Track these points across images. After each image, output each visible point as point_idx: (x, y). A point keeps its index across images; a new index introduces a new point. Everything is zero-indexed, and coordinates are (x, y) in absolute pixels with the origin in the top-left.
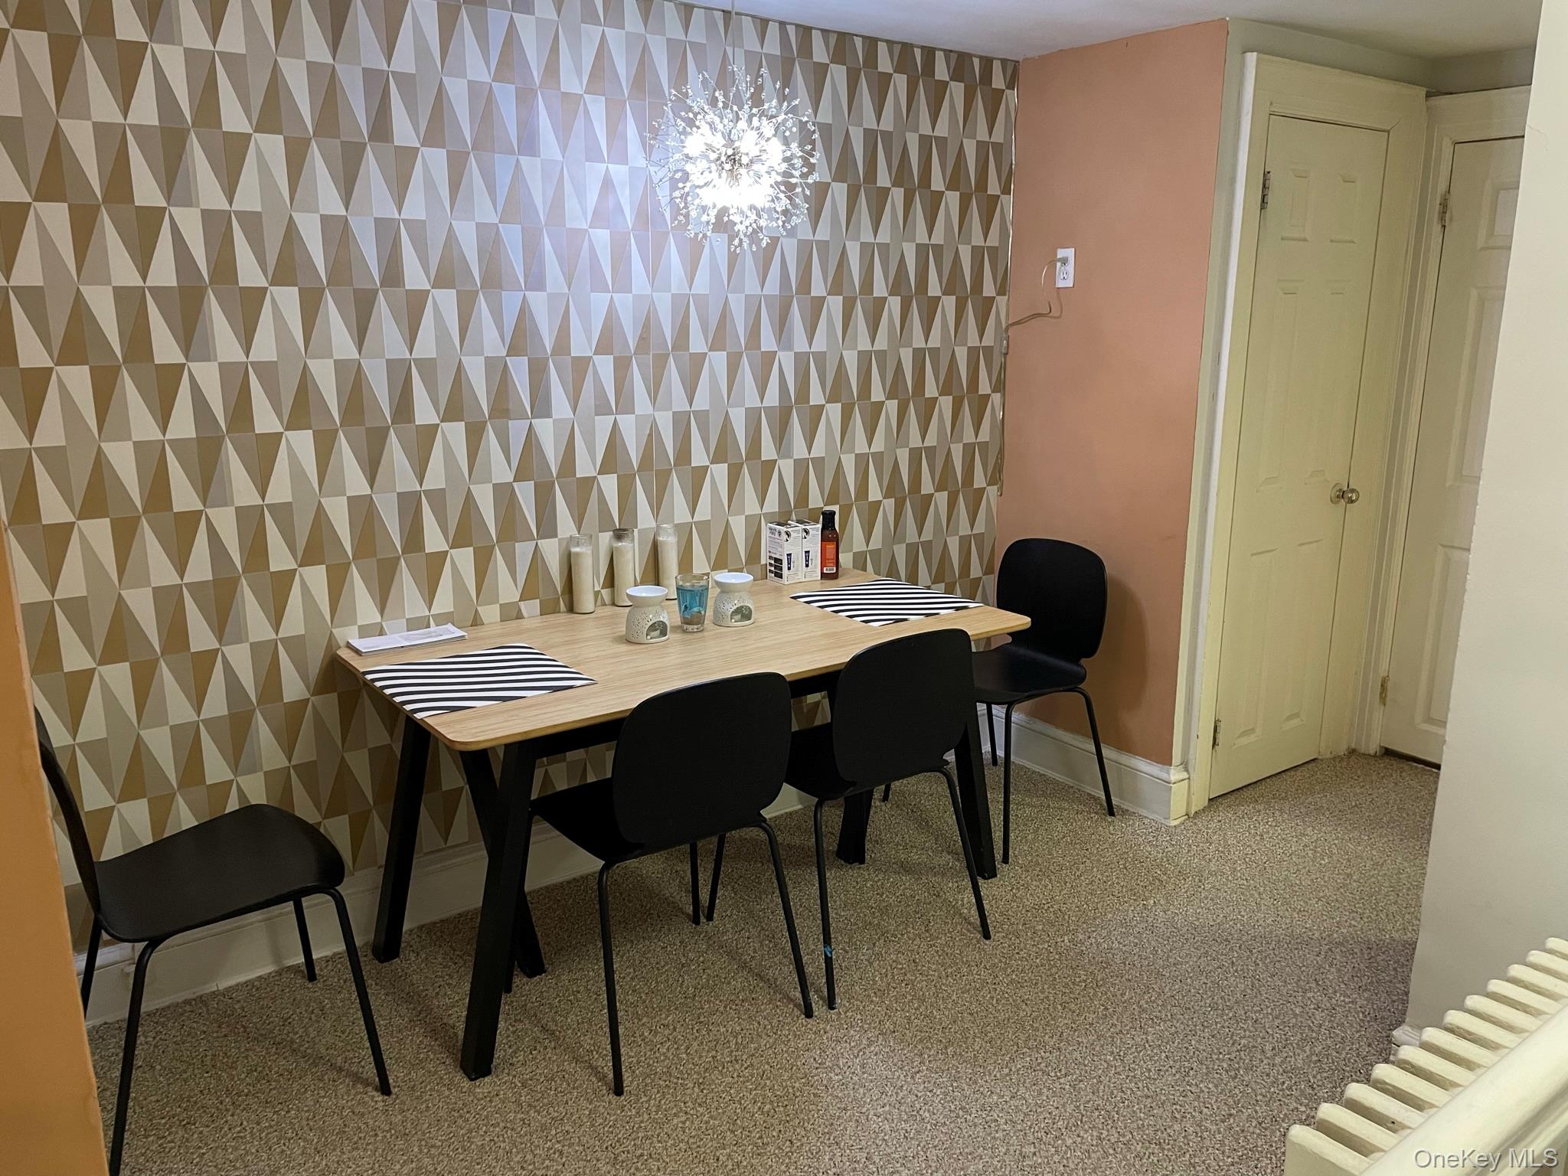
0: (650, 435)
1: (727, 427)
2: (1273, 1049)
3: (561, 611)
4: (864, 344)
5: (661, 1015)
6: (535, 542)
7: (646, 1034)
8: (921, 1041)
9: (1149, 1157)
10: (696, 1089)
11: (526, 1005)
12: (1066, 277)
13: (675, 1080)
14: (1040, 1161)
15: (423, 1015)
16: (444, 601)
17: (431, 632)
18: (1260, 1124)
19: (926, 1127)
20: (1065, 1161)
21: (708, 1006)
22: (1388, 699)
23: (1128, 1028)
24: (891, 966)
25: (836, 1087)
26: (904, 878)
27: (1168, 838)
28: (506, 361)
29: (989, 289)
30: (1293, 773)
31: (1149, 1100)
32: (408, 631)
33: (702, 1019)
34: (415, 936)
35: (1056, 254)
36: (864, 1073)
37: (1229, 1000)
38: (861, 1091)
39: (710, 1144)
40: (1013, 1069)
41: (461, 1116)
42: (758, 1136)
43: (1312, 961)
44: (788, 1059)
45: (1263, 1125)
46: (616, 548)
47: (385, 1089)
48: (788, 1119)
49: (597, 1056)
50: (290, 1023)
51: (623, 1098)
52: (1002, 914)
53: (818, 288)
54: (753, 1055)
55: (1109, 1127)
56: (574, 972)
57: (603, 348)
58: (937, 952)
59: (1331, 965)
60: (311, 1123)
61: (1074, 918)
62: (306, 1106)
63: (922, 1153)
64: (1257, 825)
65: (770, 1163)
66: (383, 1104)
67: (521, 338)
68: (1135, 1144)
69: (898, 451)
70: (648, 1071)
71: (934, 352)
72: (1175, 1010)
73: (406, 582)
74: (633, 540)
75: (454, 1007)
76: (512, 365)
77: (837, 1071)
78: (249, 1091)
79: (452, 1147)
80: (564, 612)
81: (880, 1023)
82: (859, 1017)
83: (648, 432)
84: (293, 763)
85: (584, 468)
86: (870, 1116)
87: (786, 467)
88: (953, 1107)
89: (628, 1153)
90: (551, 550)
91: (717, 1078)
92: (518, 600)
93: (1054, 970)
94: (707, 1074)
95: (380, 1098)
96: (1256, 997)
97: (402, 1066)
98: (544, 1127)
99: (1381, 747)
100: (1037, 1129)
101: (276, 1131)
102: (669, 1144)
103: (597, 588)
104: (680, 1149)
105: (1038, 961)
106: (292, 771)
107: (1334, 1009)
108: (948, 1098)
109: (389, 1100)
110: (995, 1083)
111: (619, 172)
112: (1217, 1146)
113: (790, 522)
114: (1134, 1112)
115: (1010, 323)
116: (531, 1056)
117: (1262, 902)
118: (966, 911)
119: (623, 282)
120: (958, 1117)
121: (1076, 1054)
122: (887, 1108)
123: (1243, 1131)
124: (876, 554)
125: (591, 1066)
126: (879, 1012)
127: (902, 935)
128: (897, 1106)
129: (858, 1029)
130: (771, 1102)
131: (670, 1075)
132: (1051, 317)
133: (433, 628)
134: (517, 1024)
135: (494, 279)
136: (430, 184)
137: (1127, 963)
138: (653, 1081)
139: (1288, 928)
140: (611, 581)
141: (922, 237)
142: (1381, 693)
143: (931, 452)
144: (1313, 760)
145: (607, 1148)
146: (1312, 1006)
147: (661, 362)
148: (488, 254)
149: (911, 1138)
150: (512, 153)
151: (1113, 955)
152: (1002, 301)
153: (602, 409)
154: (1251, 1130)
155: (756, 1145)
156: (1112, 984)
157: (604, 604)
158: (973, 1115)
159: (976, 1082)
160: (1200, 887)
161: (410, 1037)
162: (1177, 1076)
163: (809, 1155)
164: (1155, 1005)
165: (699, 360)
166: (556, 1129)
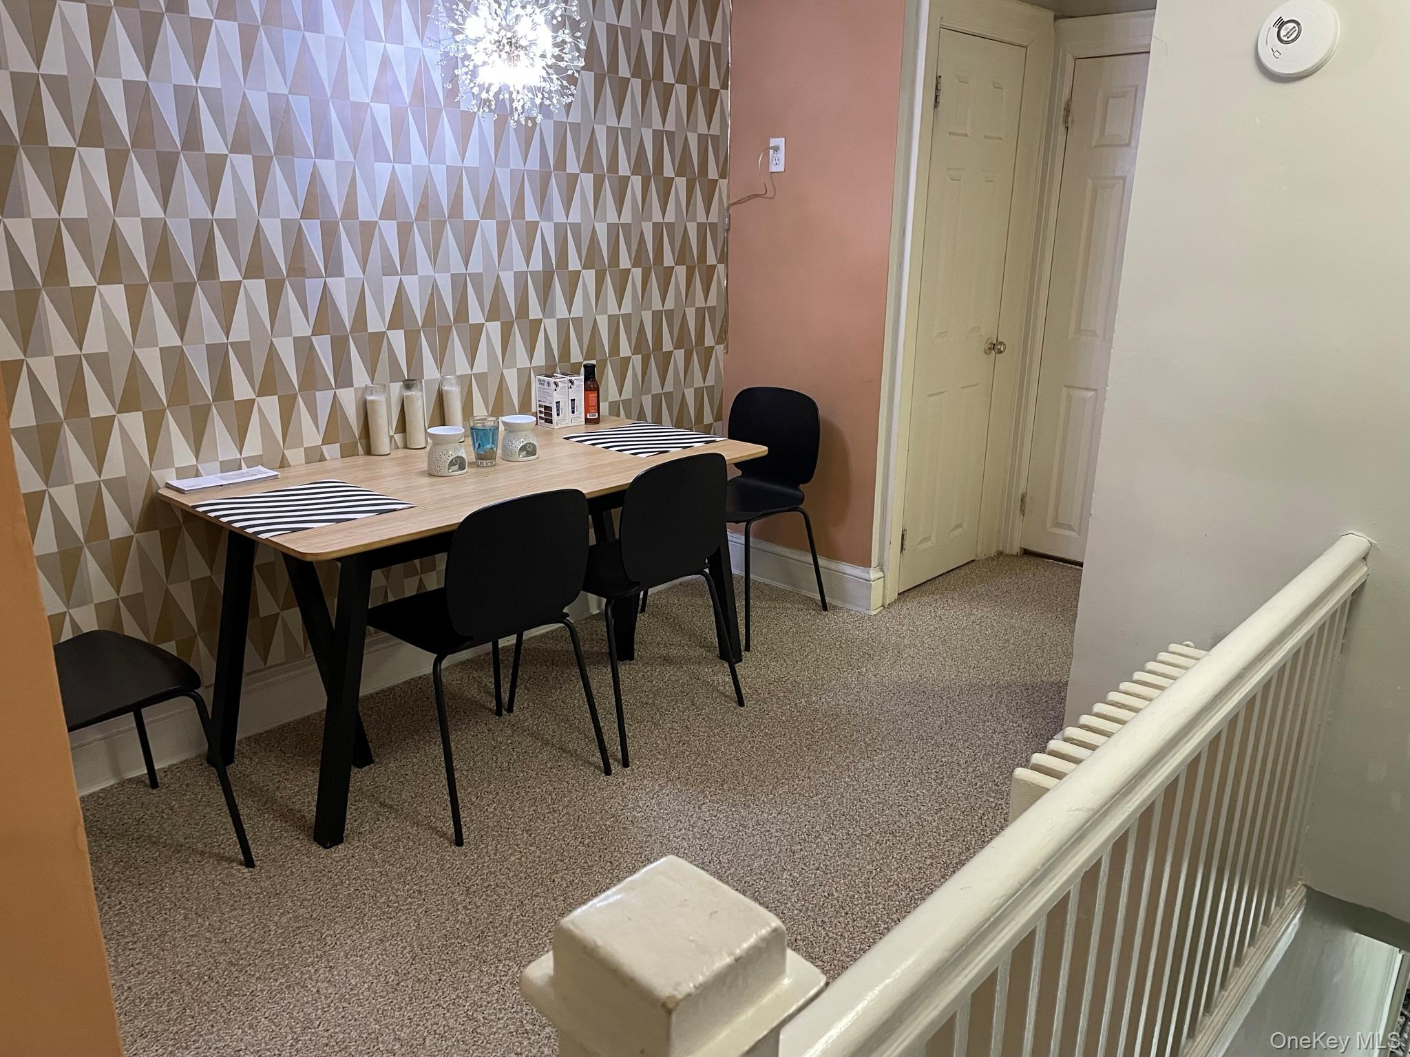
0: (432, 294)
1: (498, 288)
2: (966, 762)
3: (360, 454)
4: (612, 217)
5: (483, 785)
6: (334, 391)
7: (474, 800)
8: (702, 782)
9: (886, 843)
10: (526, 835)
11: (362, 789)
12: (778, 163)
13: (506, 830)
14: (806, 854)
15: (269, 805)
16: (254, 444)
17: (243, 474)
18: (963, 813)
19: (716, 841)
20: (825, 852)
21: (522, 775)
22: (1026, 511)
23: (858, 758)
24: (669, 732)
25: (640, 821)
26: (668, 668)
27: (871, 624)
28: (300, 224)
29: (713, 173)
30: (958, 571)
31: (881, 805)
32: (222, 472)
33: (519, 784)
34: (245, 745)
35: (769, 143)
36: (660, 809)
37: (930, 732)
38: (660, 821)
39: (545, 871)
40: (777, 795)
41: (324, 876)
42: (583, 861)
43: (987, 701)
44: (597, 805)
45: (966, 813)
46: (407, 396)
47: (249, 863)
48: (605, 847)
49: (434, 820)
50: (143, 822)
51: (464, 847)
52: (750, 688)
53: (572, 166)
54: (567, 806)
55: (854, 826)
56: (399, 760)
57: (387, 213)
58: (704, 719)
59: (1001, 702)
60: (187, 895)
61: (807, 686)
62: (178, 883)
63: (715, 858)
64: (936, 610)
65: (597, 879)
66: (250, 874)
67: (313, 203)
68: (875, 835)
69: (643, 313)
70: (481, 826)
71: (670, 226)
72: (892, 743)
73: (218, 427)
74: (421, 390)
75: (296, 796)
76: (307, 230)
77: (639, 810)
78: (120, 878)
79: (322, 899)
80: (362, 455)
81: (667, 773)
82: (649, 770)
83: (430, 292)
84: (121, 595)
85: (375, 324)
86: (671, 838)
87: (550, 325)
88: (734, 825)
89: (477, 885)
90: (348, 398)
91: (541, 825)
92: (320, 444)
93: (797, 724)
94: (532, 823)
95: (246, 870)
96: (949, 729)
97: (260, 845)
98: (400, 875)
99: (1021, 548)
100: (800, 833)
101: (155, 905)
102: (510, 875)
103: (391, 434)
104: (521, 878)
105: (783, 718)
106: (121, 603)
107: (1006, 732)
108: (730, 820)
109: (255, 871)
110: (764, 806)
111: (395, 51)
112: (934, 830)
113: (555, 374)
114: (871, 814)
115: (731, 202)
116: (376, 826)
117: (946, 663)
118: (722, 688)
119: (403, 154)
120: (739, 831)
121: (823, 780)
122: (683, 831)
123: (951, 819)
124: (627, 403)
125: (431, 827)
126: (665, 765)
127: (674, 709)
128: (691, 829)
129: (650, 779)
130: (589, 837)
131: (501, 827)
132: (767, 198)
133: (245, 469)
134: (357, 804)
135: (286, 146)
136: (223, 55)
137: (852, 713)
138: (487, 832)
139: (967, 680)
140: (403, 426)
141: (657, 124)
142: (1021, 506)
143: (670, 313)
144: (973, 561)
145: (458, 884)
146: (991, 731)
147: (439, 228)
148: (280, 124)
149: (706, 850)
150: (298, 28)
151: (841, 709)
152: (723, 183)
153: (389, 270)
154: (957, 817)
155: (583, 868)
156: (842, 729)
157: (397, 448)
158: (750, 829)
159: (749, 806)
160: (899, 657)
161: (262, 822)
162: (899, 787)
163: (627, 869)
164: (876, 741)
165: (472, 227)
166: (411, 875)
